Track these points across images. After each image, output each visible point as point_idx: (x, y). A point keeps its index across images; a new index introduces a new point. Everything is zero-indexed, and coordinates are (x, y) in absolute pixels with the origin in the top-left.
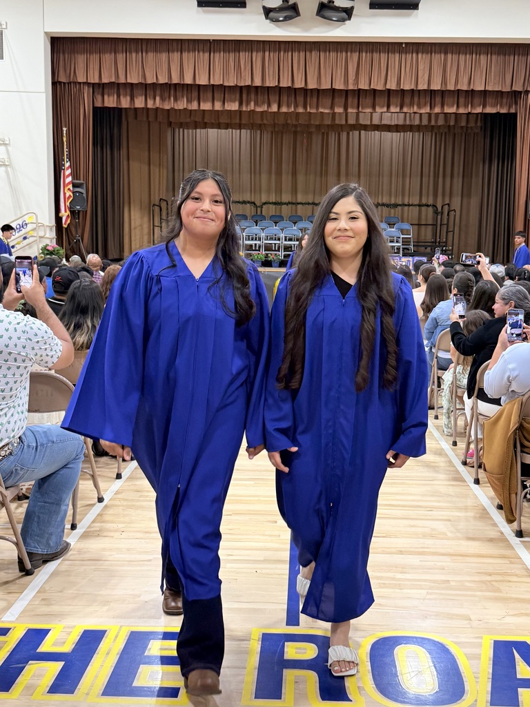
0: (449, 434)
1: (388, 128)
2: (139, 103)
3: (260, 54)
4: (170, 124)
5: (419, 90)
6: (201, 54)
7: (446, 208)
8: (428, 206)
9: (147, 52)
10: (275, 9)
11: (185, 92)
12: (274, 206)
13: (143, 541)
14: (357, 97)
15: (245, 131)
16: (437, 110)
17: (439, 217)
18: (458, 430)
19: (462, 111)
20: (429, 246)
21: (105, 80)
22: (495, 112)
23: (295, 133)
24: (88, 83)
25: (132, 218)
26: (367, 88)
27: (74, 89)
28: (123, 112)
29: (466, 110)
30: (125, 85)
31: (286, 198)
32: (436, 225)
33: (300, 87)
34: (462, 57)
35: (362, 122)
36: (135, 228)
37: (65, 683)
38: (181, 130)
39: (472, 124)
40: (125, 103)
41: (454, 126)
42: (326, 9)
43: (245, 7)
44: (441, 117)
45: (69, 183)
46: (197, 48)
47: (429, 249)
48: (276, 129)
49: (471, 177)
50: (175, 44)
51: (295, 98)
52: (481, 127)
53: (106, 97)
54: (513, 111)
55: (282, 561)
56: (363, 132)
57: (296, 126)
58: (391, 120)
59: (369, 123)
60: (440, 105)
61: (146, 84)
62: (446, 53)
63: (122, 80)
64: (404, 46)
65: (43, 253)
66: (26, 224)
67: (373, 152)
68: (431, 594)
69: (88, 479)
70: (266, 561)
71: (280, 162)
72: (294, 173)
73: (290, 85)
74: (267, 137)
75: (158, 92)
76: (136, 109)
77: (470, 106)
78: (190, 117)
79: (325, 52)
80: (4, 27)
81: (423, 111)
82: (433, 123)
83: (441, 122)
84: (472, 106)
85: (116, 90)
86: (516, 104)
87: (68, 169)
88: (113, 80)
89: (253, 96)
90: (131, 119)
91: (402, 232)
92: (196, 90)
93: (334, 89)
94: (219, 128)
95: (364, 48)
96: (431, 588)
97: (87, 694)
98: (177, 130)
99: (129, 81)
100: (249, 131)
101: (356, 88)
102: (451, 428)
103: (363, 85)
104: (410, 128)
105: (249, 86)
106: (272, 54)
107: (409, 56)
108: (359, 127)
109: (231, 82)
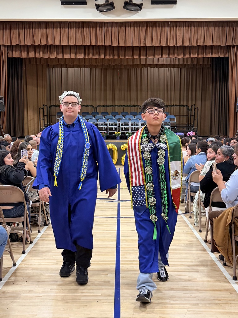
0: (197, 226)
1: (162, 66)
2: (32, 55)
3: (94, 29)
4: (48, 66)
5: (178, 46)
6: (64, 29)
7: (193, 107)
8: (184, 106)
9: (35, 29)
10: (102, 5)
11: (56, 49)
12: (103, 107)
13: (37, 286)
14: (145, 50)
15: (87, 68)
16: (187, 56)
17: (190, 112)
18: (202, 223)
19: (200, 56)
20: (185, 127)
21: (13, 44)
22: (217, 56)
23: (114, 69)
24: (5, 45)
25: (29, 115)
28: (23, 60)
29: (203, 56)
30: (24, 46)
31: (109, 103)
32: (188, 116)
33: (115, 45)
34: (200, 28)
35: (148, 63)
36: (30, 120)
39: (206, 63)
40: (24, 55)
41: (196, 64)
42: (128, 5)
43: (86, 4)
44: (190, 60)
46: (61, 26)
47: (185, 129)
48: (104, 68)
49: (206, 90)
50: (50, 25)
51: (113, 51)
52: (211, 65)
53: (14, 52)
54: (227, 56)
55: (111, 295)
56: (149, 68)
57: (114, 66)
58: (164, 62)
59: (152, 63)
60: (189, 54)
61: (35, 45)
62: (191, 27)
63: (22, 43)
64: (169, 23)
67: (154, 79)
68: (189, 311)
69: (8, 254)
70: (102, 295)
71: (106, 85)
72: (114, 90)
73: (110, 45)
74: (99, 72)
75: (41, 49)
76: (30, 58)
77: (204, 53)
78: (58, 62)
79: (128, 27)
81: (180, 57)
82: (185, 63)
83: (189, 62)
84: (205, 54)
85: (19, 49)
86: (228, 52)
88: (18, 44)
89: (91, 51)
90: (27, 63)
91: (171, 120)
92: (61, 48)
93: (133, 46)
94: (73, 67)
95: (149, 24)
96: (189, 308)
98: (52, 69)
99: (26, 44)
100: (89, 69)
101: (145, 46)
102: (198, 223)
103: (149, 44)
104: (174, 66)
105: (89, 45)
106: (100, 29)
107: (172, 29)
108: (147, 66)
109: (79, 43)
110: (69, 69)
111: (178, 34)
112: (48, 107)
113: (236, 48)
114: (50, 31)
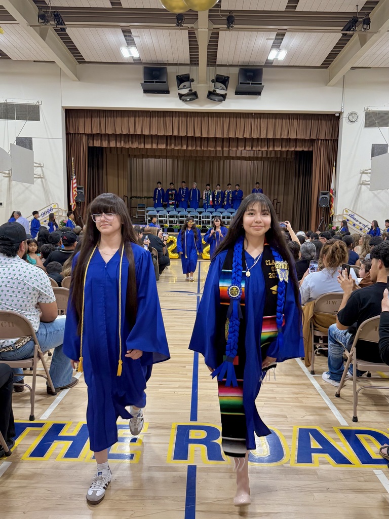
1: (245, 159)
2: (113, 144)
3: (177, 119)
4: (129, 156)
5: (261, 138)
6: (145, 118)
7: (275, 201)
9: (116, 117)
10: (185, 94)
11: (137, 139)
14: (228, 142)
15: (169, 159)
16: (271, 149)
19: (284, 149)
21: (94, 132)
22: (301, 150)
23: (196, 161)
24: (85, 134)
26: (234, 137)
27: (78, 137)
28: (104, 149)
29: (286, 149)
30: (105, 135)
33: (198, 136)
34: (284, 121)
35: (231, 155)
37: (73, 452)
38: (135, 159)
39: (289, 157)
40: (105, 144)
41: (280, 157)
42: (211, 95)
43: (169, 93)
44: (273, 153)
45: (75, 187)
46: (143, 115)
48: (186, 159)
50: (131, 113)
51: (196, 142)
52: (294, 158)
53: (95, 141)
54: (311, 149)
55: (188, 388)
56: (231, 160)
57: (196, 157)
58: (247, 154)
59: (235, 156)
60: (272, 147)
61: (116, 135)
62: (276, 119)
63: (103, 132)
64: (253, 115)
65: (61, 224)
66: (52, 209)
67: (237, 171)
68: (266, 404)
70: (179, 387)
73: (193, 135)
74: (180, 163)
75: (123, 139)
76: (111, 148)
77: (288, 147)
78: (140, 152)
79: (212, 117)
80: (40, 103)
81: (263, 149)
82: (269, 156)
83: (273, 155)
85: (100, 138)
86: (312, 146)
87: (74, 179)
88: (99, 133)
90: (108, 153)
92: (143, 138)
93: (216, 138)
94: (155, 158)
95: (232, 116)
96: (266, 401)
97: (85, 458)
98: (133, 159)
99: (107, 133)
100: (171, 160)
101: (228, 137)
103: (232, 136)
104: (257, 159)
105: (171, 136)
106: (183, 119)
107: (256, 120)
108: (229, 158)
109: (161, 133)
110: (150, 159)
111: (262, 126)
112: (129, 198)
113: (320, 141)
114: (132, 120)
